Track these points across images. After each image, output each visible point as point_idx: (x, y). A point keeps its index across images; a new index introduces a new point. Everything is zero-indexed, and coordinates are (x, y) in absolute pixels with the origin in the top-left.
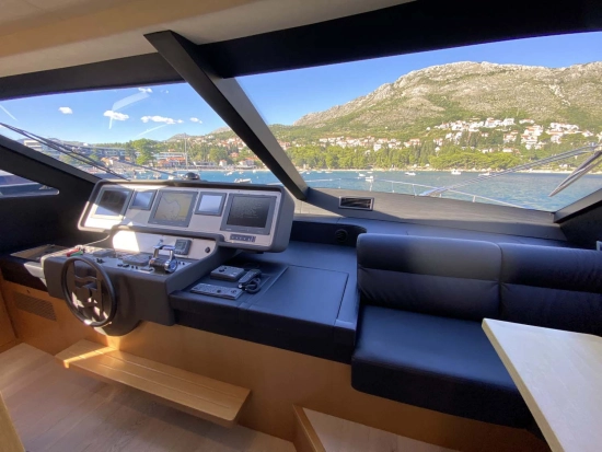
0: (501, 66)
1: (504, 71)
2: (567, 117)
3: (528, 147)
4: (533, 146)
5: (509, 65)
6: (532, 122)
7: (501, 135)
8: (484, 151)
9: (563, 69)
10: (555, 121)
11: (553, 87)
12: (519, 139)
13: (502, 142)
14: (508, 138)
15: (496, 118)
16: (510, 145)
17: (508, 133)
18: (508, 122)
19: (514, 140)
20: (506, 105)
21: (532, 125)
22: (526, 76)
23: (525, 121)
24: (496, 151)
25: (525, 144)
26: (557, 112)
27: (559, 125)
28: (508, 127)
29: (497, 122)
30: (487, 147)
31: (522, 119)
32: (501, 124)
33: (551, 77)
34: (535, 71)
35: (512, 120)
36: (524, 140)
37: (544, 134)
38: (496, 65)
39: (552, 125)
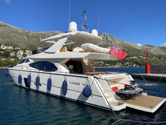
0: (4, 23)
1: (6, 26)
2: (30, 49)
3: (20, 59)
4: (21, 58)
5: (7, 24)
6: (19, 49)
7: (9, 53)
8: (3, 59)
9: (27, 31)
10: (27, 49)
11: (25, 37)
12: (16, 55)
13: (10, 56)
14: (12, 54)
15: (5, 45)
16: (13, 57)
17: (11, 52)
18: (10, 48)
19: (14, 55)
20: (8, 40)
21: (19, 50)
22: (15, 30)
23: (17, 48)
24: (8, 60)
25: (18, 57)
26: (27, 46)
27: (28, 51)
28: (11, 50)
29: (6, 47)
30: (4, 58)
31: (16, 47)
32: (8, 48)
33: (23, 33)
34: (18, 30)
35: (12, 47)
36: (18, 56)
37: (24, 54)
38: (2, 22)
39: (26, 51)
